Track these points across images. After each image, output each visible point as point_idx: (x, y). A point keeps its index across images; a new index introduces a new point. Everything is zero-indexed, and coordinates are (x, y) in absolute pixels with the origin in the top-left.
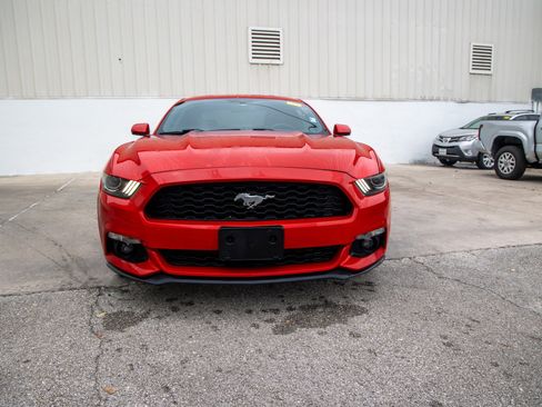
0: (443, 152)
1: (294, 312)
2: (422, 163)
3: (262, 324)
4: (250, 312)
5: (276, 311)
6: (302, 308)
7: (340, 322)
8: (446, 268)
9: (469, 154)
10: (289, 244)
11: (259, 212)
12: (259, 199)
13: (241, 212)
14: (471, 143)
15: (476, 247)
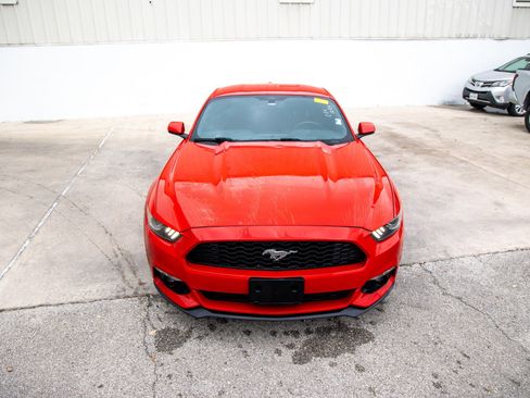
0: (474, 97)
1: (311, 336)
2: (452, 105)
3: (283, 350)
4: (274, 334)
5: (296, 334)
6: (318, 331)
7: (348, 350)
8: (451, 280)
9: (501, 101)
10: (308, 290)
11: (284, 264)
12: (283, 254)
13: (269, 263)
14: (504, 89)
15: (485, 250)
